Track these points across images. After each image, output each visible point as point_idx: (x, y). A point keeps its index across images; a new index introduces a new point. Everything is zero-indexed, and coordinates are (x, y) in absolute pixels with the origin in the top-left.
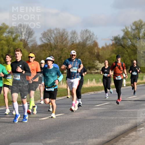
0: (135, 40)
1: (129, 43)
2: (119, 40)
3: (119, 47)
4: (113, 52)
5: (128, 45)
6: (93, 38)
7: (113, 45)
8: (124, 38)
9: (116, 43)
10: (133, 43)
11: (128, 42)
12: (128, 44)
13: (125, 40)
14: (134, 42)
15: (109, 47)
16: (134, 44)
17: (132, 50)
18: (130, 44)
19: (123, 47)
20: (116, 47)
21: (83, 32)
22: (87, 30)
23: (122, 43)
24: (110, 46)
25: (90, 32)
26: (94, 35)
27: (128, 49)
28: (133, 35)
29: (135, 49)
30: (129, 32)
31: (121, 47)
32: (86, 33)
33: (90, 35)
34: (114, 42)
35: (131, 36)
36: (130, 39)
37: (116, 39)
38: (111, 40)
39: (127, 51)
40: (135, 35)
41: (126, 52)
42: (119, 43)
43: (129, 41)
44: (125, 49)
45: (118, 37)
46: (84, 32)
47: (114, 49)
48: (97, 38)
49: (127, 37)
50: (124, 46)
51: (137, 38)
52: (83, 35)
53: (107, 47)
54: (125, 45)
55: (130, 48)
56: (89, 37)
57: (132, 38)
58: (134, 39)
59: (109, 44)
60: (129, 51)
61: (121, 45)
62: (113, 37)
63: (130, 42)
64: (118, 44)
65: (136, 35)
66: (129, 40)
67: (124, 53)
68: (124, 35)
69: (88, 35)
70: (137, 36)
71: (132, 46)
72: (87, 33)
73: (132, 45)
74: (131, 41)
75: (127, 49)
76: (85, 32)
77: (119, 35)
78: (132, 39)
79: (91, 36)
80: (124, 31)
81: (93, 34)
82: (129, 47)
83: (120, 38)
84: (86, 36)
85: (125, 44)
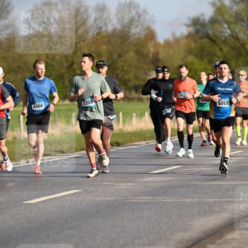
0: (239, 26)
1: (226, 32)
2: (203, 25)
3: (203, 41)
4: (190, 51)
5: (224, 36)
6: (144, 20)
7: (190, 36)
8: (213, 21)
9: (197, 32)
10: (235, 33)
11: (222, 29)
12: (223, 34)
13: (217, 26)
14: (237, 30)
15: (182, 41)
16: (237, 36)
17: (232, 48)
18: (227, 35)
19: (212, 40)
20: (196, 41)
21: (122, 7)
22: (131, 3)
23: (210, 32)
24: (183, 39)
25: (139, 7)
26: (147, 14)
27: (223, 46)
28: (234, 15)
29: (238, 45)
30: (225, 7)
31: (207, 40)
32: (129, 10)
33: (137, 13)
34: (191, 29)
35: (231, 16)
36: (227, 22)
37: (196, 22)
38: (186, 25)
39: (221, 50)
40: (240, 14)
41: (219, 53)
42: (203, 33)
43: (225, 28)
44: (217, 46)
45: (202, 18)
46: (124, 6)
47: (193, 45)
48: (153, 21)
49: (220, 17)
50: (214, 38)
51: (243, 21)
52: (123, 13)
53: (177, 40)
54: (217, 37)
55: (229, 44)
56: (136, 19)
57: (233, 20)
58: (236, 23)
59: (182, 34)
60: (226, 49)
61: (208, 37)
62: (189, 18)
63: (228, 31)
64: (201, 34)
65: (242, 15)
66: (226, 26)
67: (214, 55)
68: (214, 15)
69: (134, 13)
70: (243, 17)
71: (231, 38)
72: (132, 9)
73: (233, 36)
74: (229, 28)
75: (220, 45)
76: (126, 7)
77: (202, 15)
78: (231, 23)
79: (140, 17)
80: (214, 5)
81: (145, 11)
82: (225, 42)
83: (204, 20)
84: (130, 16)
85: (218, 34)
